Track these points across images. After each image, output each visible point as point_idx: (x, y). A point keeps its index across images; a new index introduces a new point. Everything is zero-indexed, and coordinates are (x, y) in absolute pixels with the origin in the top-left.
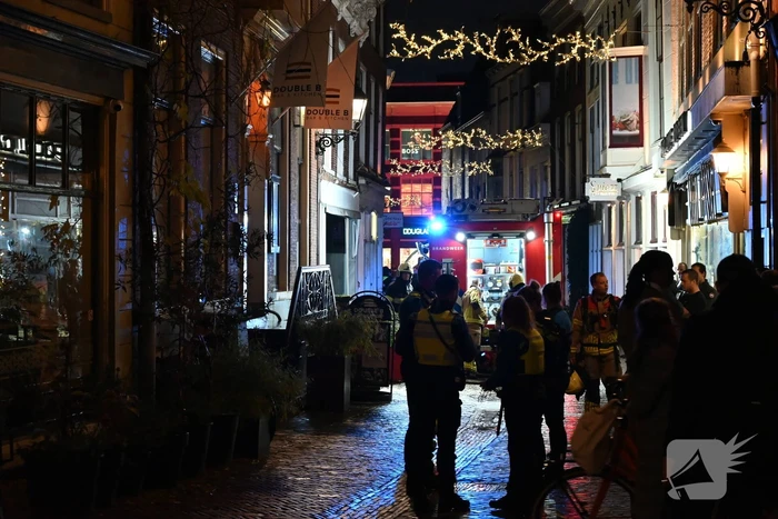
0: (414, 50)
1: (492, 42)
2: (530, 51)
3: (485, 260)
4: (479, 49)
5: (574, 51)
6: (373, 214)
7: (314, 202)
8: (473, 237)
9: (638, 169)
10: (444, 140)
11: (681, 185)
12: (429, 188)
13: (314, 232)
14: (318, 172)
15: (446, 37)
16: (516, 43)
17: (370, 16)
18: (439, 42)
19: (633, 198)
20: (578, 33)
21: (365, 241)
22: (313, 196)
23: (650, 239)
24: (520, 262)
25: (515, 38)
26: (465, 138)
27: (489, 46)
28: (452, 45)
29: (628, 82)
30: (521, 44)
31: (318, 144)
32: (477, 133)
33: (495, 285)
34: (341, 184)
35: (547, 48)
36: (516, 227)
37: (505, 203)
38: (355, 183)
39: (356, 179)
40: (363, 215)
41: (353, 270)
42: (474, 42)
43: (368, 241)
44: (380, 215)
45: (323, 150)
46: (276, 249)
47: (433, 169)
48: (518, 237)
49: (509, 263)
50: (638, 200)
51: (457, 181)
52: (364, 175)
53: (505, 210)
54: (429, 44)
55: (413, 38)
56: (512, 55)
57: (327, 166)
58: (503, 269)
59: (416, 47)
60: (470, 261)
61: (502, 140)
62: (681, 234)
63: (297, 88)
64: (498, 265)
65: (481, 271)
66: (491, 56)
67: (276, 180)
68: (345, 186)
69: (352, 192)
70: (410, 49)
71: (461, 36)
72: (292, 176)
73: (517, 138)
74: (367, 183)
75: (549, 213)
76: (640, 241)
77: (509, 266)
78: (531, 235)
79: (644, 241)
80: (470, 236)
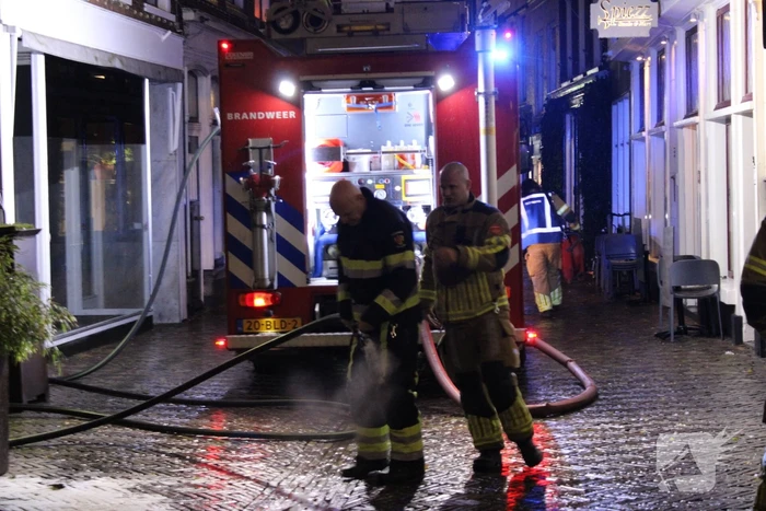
8: (317, 90)
19: (681, 34)
23: (714, 102)
24: (425, 143)
36: (414, 65)
37: (388, 9)
38: (172, 18)
48: (417, 87)
49: (401, 147)
50: (692, 33)
52: (196, 6)
53: (388, 26)
58: (386, 163)
60: (313, 140)
64: (376, 150)
65: (338, 164)
69: (159, 33)
74: (202, 20)
75: (484, 28)
76: (691, 111)
77: (402, 154)
78: (446, 82)
79: (701, 112)
80: (308, 87)
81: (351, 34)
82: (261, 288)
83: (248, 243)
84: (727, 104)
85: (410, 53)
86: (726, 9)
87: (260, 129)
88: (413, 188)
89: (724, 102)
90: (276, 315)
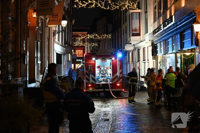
0: (81, 5)
1: (103, 3)
2: (114, 6)
3: (100, 65)
4: (99, 5)
5: (126, 6)
6: (69, 54)
7: (52, 49)
8: (97, 59)
9: (139, 42)
10: (87, 36)
11: (155, 44)
12: (82, 51)
13: (52, 58)
14: (54, 41)
15: (90, 2)
16: (110, 4)
17: (68, 2)
18: (88, 3)
19: (137, 50)
20: (127, 1)
21: (67, 61)
22: (52, 48)
23: (142, 60)
24: (110, 66)
25: (110, 2)
26: (92, 36)
27: (102, 4)
28: (92, 4)
29: (136, 19)
30: (111, 4)
31: (54, 33)
32: (95, 35)
33: (103, 73)
34: (61, 45)
35: (118, 5)
36: (109, 56)
37: (106, 50)
38: (64, 46)
39: (65, 45)
40: (67, 54)
41: (64, 68)
42: (98, 3)
43: (68, 61)
44: (71, 55)
45: (55, 35)
46: (39, 62)
47: (84, 45)
48: (110, 59)
49: (107, 66)
50: (139, 50)
51: (89, 48)
52: (67, 44)
53: (106, 52)
54: (85, 4)
55: (80, 2)
56: (109, 7)
57: (57, 40)
58: (105, 68)
59: (81, 4)
60: (96, 66)
61: (101, 37)
62: (155, 58)
63: (44, 9)
64: (104, 67)
65: (99, 68)
66: (103, 7)
67: (39, 41)
68: (62, 46)
69: (63, 48)
70: (80, 5)
71: (94, 2)
72: (45, 41)
73: (105, 36)
74: (68, 46)
75: (118, 52)
76: (139, 61)
77: (107, 67)
78: (113, 59)
79: (141, 61)
80: (96, 59)
81: (101, 52)
82: (90, 84)
83: (88, 78)
84: (145, 60)
85: (109, 55)
86: (145, 48)
87: (90, 64)
88: (108, 72)
89: (144, 60)
90: (92, 87)
